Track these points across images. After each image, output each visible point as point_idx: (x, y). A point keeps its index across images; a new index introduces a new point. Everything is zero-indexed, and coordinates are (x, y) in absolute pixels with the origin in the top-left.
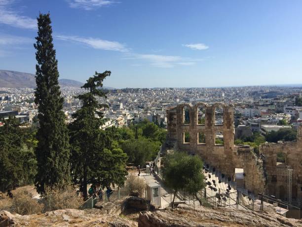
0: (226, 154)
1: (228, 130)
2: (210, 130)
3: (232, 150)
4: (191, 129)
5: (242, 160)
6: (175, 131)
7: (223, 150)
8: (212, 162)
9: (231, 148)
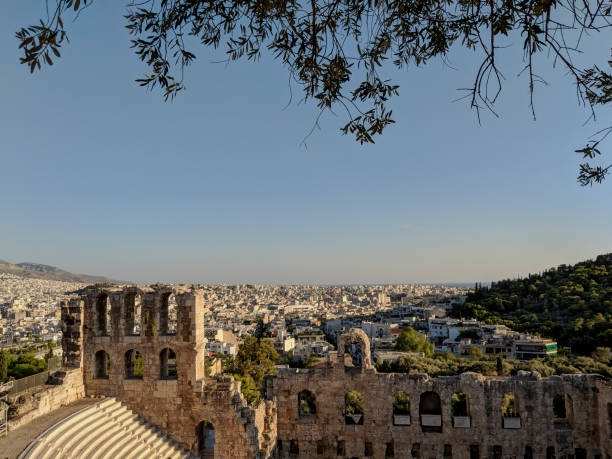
0: (181, 396)
1: (186, 343)
2: (150, 344)
3: (192, 387)
4: (114, 345)
5: (212, 409)
6: (78, 349)
7: (175, 388)
8: (152, 415)
9: (190, 383)
